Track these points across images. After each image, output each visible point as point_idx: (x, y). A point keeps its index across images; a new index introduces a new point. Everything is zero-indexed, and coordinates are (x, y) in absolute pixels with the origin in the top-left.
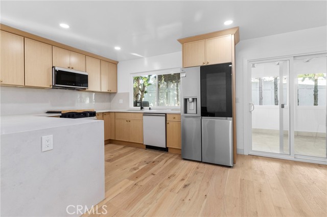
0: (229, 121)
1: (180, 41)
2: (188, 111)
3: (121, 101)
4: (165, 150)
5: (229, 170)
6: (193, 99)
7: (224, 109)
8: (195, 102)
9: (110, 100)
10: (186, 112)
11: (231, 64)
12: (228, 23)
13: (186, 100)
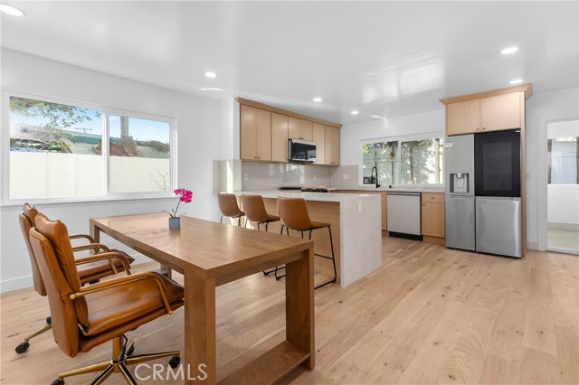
0: (516, 202)
1: (442, 101)
2: (456, 190)
3: (346, 177)
4: (419, 238)
5: (516, 261)
6: (463, 174)
7: (509, 187)
8: (466, 179)
9: (330, 176)
10: (452, 190)
11: (520, 129)
12: (516, 81)
13: (452, 176)
